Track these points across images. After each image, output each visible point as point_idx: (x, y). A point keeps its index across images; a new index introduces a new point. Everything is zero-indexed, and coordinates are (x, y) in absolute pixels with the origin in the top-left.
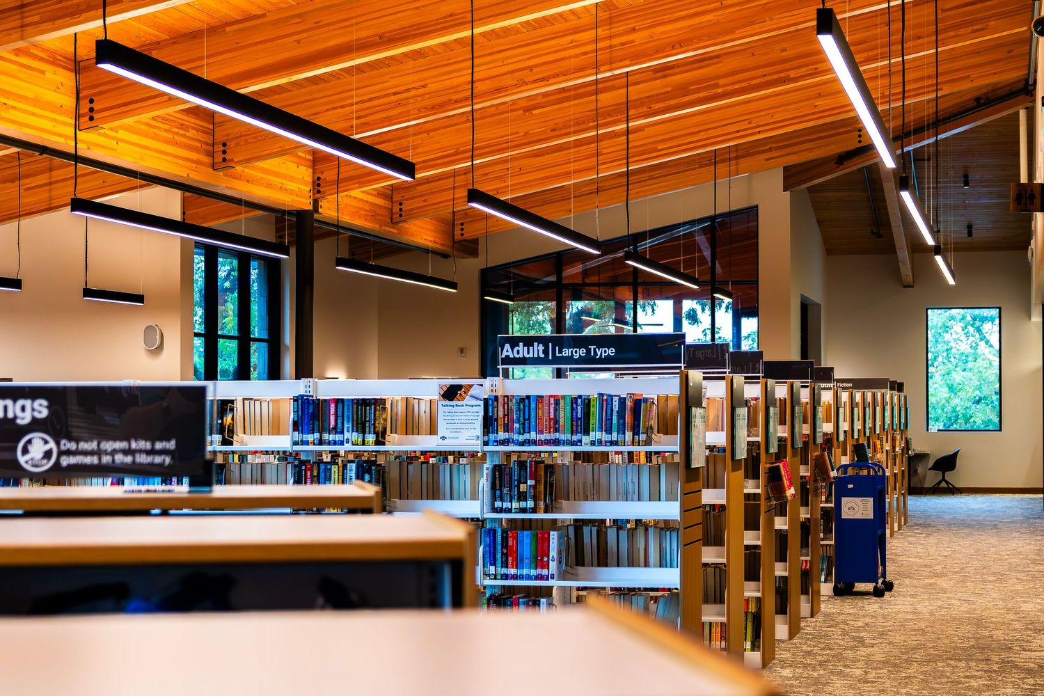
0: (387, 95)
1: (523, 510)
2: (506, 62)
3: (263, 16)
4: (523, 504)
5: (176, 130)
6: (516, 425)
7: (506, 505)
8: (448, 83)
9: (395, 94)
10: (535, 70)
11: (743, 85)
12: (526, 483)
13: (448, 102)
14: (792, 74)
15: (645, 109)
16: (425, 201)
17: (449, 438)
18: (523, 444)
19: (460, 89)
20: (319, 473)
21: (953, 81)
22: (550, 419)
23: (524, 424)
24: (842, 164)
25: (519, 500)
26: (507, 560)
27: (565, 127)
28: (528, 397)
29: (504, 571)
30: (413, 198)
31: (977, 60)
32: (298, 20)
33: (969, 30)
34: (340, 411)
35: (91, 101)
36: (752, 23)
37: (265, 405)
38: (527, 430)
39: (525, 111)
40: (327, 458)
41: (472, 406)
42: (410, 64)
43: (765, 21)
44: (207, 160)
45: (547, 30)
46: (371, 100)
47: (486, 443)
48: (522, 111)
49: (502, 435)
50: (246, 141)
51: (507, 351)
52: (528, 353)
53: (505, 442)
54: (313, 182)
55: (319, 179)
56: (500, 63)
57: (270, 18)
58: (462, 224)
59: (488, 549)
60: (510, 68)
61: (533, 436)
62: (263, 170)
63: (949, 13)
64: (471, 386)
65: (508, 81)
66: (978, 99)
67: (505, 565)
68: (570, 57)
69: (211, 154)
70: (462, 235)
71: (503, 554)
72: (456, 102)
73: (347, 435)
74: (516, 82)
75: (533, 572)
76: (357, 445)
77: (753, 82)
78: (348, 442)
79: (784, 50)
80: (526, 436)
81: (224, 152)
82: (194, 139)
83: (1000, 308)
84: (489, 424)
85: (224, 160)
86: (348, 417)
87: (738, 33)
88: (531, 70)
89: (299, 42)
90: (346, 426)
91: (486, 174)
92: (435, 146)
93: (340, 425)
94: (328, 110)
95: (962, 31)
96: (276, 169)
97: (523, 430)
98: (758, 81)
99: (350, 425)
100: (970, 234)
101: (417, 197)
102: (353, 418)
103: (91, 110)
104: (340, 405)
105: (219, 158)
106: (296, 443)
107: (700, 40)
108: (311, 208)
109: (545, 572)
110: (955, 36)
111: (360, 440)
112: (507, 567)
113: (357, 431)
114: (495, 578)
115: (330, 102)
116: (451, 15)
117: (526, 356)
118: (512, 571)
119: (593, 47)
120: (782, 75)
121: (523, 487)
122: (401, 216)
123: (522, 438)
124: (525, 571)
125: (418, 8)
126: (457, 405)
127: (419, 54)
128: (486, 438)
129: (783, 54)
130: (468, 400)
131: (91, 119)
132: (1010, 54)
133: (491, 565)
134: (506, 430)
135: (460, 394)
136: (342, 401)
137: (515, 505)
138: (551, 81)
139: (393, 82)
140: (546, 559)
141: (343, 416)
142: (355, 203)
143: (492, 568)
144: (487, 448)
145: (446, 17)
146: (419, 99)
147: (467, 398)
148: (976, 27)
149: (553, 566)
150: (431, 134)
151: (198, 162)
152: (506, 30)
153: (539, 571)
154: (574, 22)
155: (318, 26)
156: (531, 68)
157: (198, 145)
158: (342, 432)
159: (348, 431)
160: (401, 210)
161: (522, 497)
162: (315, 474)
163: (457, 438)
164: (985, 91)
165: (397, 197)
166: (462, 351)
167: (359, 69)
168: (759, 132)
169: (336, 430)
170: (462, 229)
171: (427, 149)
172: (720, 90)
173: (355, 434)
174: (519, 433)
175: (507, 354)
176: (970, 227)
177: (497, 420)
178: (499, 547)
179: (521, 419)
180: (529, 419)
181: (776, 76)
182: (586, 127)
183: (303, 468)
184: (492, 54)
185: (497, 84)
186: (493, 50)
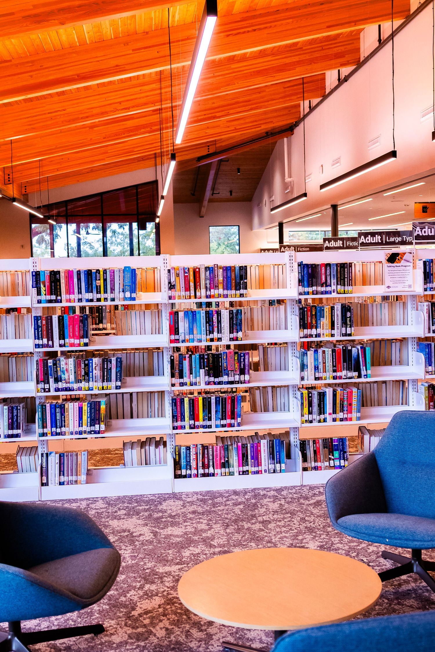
0: (45, 114)
2: (107, 99)
3: (10, 61)
8: (77, 109)
9: (49, 113)
10: (122, 104)
11: (195, 119)
13: (78, 118)
14: (218, 114)
15: (148, 129)
16: (21, 174)
17: (392, 287)
19: (83, 112)
20: (316, 313)
21: (265, 123)
24: (199, 161)
27: (110, 137)
30: (15, 172)
31: (275, 114)
32: (31, 64)
33: (296, 97)
34: (328, 271)
36: (228, 85)
37: (253, 269)
41: (406, 266)
45: (129, 83)
46: (36, 116)
47: (426, 290)
48: (88, 129)
51: (418, 231)
52: (432, 232)
56: (104, 100)
57: (14, 62)
58: (25, 187)
59: (427, 356)
60: (110, 102)
63: (287, 89)
64: (404, 254)
65: (108, 109)
66: (267, 133)
68: (140, 98)
70: (26, 192)
72: (82, 118)
73: (334, 287)
74: (112, 109)
76: (341, 293)
78: (334, 292)
83: (239, 226)
84: (427, 277)
86: (334, 275)
87: (223, 89)
88: (120, 104)
89: (31, 76)
90: (332, 281)
91: (51, 161)
93: (329, 281)
94: (13, 120)
95: (293, 98)
99: (335, 281)
100: (231, 194)
101: (18, 172)
102: (337, 275)
104: (328, 268)
106: (300, 294)
111: (342, 290)
113: (340, 285)
114: (432, 374)
115: (14, 117)
116: (117, 66)
117: (431, 234)
120: (213, 115)
122: (9, 181)
125: (98, 61)
126: (396, 266)
128: (426, 287)
130: (403, 263)
133: (430, 365)
135: (398, 259)
136: (329, 264)
141: (330, 275)
144: (426, 293)
145: (114, 67)
146: (62, 116)
147: (403, 261)
148: (299, 96)
152: (110, 83)
154: (141, 81)
155: (42, 68)
156: (120, 103)
158: (330, 285)
159: (334, 285)
160: (9, 178)
162: (314, 313)
163: (397, 287)
164: (270, 129)
165: (7, 172)
169: (326, 284)
170: (26, 189)
173: (339, 286)
175: (418, 233)
176: (231, 192)
177: (432, 275)
178: (433, 354)
181: (210, 115)
182: (120, 136)
183: (306, 310)
184: (99, 95)
185: (103, 110)
186: (101, 93)
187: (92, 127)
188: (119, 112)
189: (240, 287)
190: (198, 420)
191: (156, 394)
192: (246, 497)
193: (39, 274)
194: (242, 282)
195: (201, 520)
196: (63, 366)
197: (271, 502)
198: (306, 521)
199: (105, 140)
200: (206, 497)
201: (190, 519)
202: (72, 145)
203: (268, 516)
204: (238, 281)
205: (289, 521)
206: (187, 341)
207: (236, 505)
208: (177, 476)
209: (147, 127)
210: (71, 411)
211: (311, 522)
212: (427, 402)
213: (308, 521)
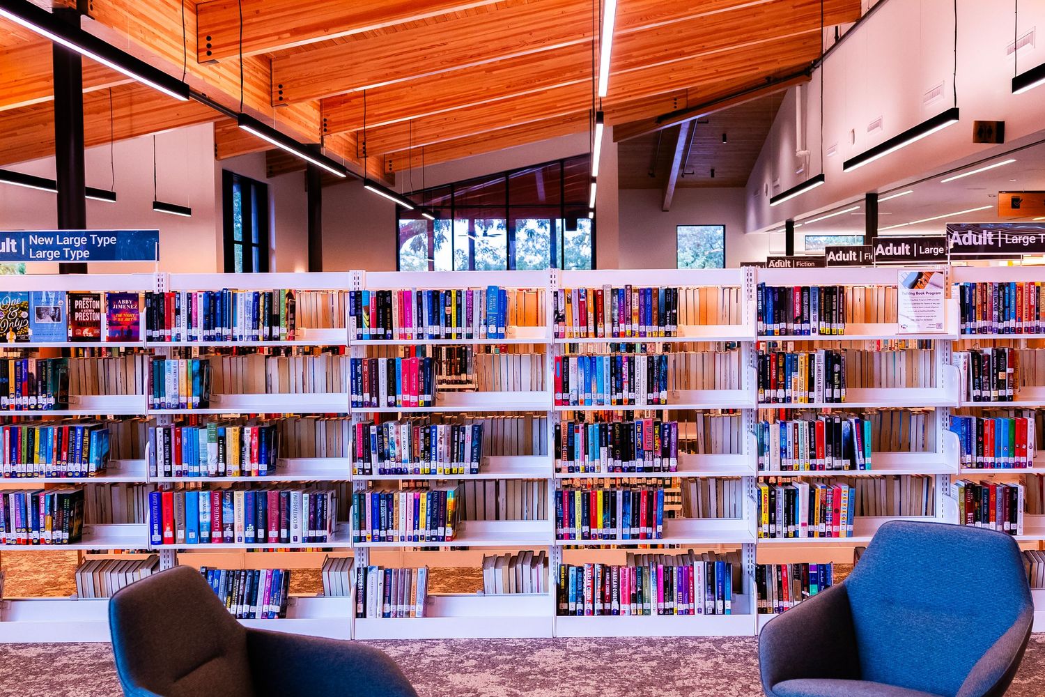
0: (415, 50)
1: (1002, 399)
2: (510, 27)
4: (1001, 393)
5: (251, 71)
6: (996, 313)
7: (985, 394)
8: (465, 42)
9: (421, 49)
10: (534, 34)
11: (650, 56)
12: (1005, 371)
13: (465, 57)
14: (686, 50)
16: (383, 141)
17: (914, 327)
18: (999, 332)
19: (473, 47)
20: (784, 364)
22: (1031, 307)
23: (1004, 311)
24: (660, 123)
25: (999, 388)
26: (983, 449)
27: (518, 85)
28: (1009, 284)
29: (980, 459)
30: (374, 139)
31: (781, 49)
33: (812, 21)
34: (806, 299)
35: (209, 38)
37: (690, 293)
38: (1007, 318)
40: (791, 348)
41: (933, 294)
42: (433, 26)
44: (268, 98)
46: (401, 54)
47: (963, 332)
48: (484, 72)
49: (980, 323)
50: (298, 83)
52: (977, 241)
53: (982, 330)
54: (321, 123)
55: (325, 120)
56: (505, 28)
58: (390, 161)
59: (964, 437)
60: (514, 32)
61: (1012, 323)
62: (297, 111)
65: (510, 42)
66: (768, 78)
67: (981, 453)
68: (561, 25)
69: (270, 94)
70: (390, 169)
71: (978, 442)
72: (471, 57)
73: (814, 324)
74: (518, 43)
75: (1011, 460)
76: (825, 334)
77: (658, 55)
78: (814, 332)
79: (680, 32)
80: (1005, 324)
81: (281, 92)
82: (262, 81)
83: (724, 226)
84: (967, 311)
85: (281, 99)
86: (814, 306)
87: (691, 10)
88: (531, 34)
90: (812, 315)
91: (428, 123)
92: (417, 97)
93: (806, 314)
94: (366, 61)
95: (807, 22)
96: (302, 110)
97: (1004, 317)
98: (661, 54)
99: (817, 314)
100: (713, 175)
101: (376, 139)
102: (820, 306)
103: (209, 46)
104: (806, 294)
105: (276, 97)
106: (760, 334)
108: (319, 142)
109: (1022, 460)
110: (803, 26)
111: (828, 329)
112: (983, 455)
113: (825, 320)
114: (971, 467)
115: (369, 55)
117: (975, 243)
118: (989, 460)
120: (679, 50)
121: (1001, 376)
122: (365, 152)
123: (1001, 326)
124: (1003, 460)
126: (917, 293)
127: (444, 18)
128: (963, 327)
129: (680, 35)
130: (928, 288)
131: (209, 53)
133: (968, 453)
134: (984, 318)
135: (921, 282)
136: (808, 289)
137: (994, 393)
138: (546, 43)
139: (420, 40)
140: (1024, 447)
141: (809, 305)
142: (340, 141)
143: (969, 457)
144: (964, 337)
146: (441, 54)
147: (927, 285)
148: (817, 20)
149: (1030, 452)
150: (414, 87)
151: (263, 99)
153: (1017, 459)
156: (530, 32)
157: (263, 85)
158: (808, 322)
159: (814, 320)
160: (364, 148)
161: (1000, 385)
162: (781, 365)
164: (773, 72)
165: (361, 138)
167: (394, 28)
169: (802, 319)
170: (391, 165)
171: (410, 99)
172: (633, 60)
173: (822, 323)
174: (999, 321)
175: (956, 241)
176: (712, 171)
177: (975, 308)
178: (974, 435)
179: (1001, 307)
180: (1009, 306)
181: (674, 51)
182: (532, 84)
183: (768, 358)
184: (499, 20)
185: (504, 43)
186: (501, 17)
187: (490, 69)
188: (529, 47)
189: (666, 320)
190: (595, 526)
191: (536, 484)
192: (665, 649)
193: (361, 295)
194: (668, 313)
195: (588, 681)
196: (393, 436)
197: (702, 658)
198: (750, 690)
199: (509, 89)
200: (603, 647)
201: (572, 678)
202: (459, 98)
203: (692, 680)
204: (662, 311)
205: (724, 689)
206: (582, 403)
207: (647, 661)
208: (560, 612)
209: (575, 70)
210: (402, 506)
211: (758, 693)
212: (963, 512)
213: (753, 690)
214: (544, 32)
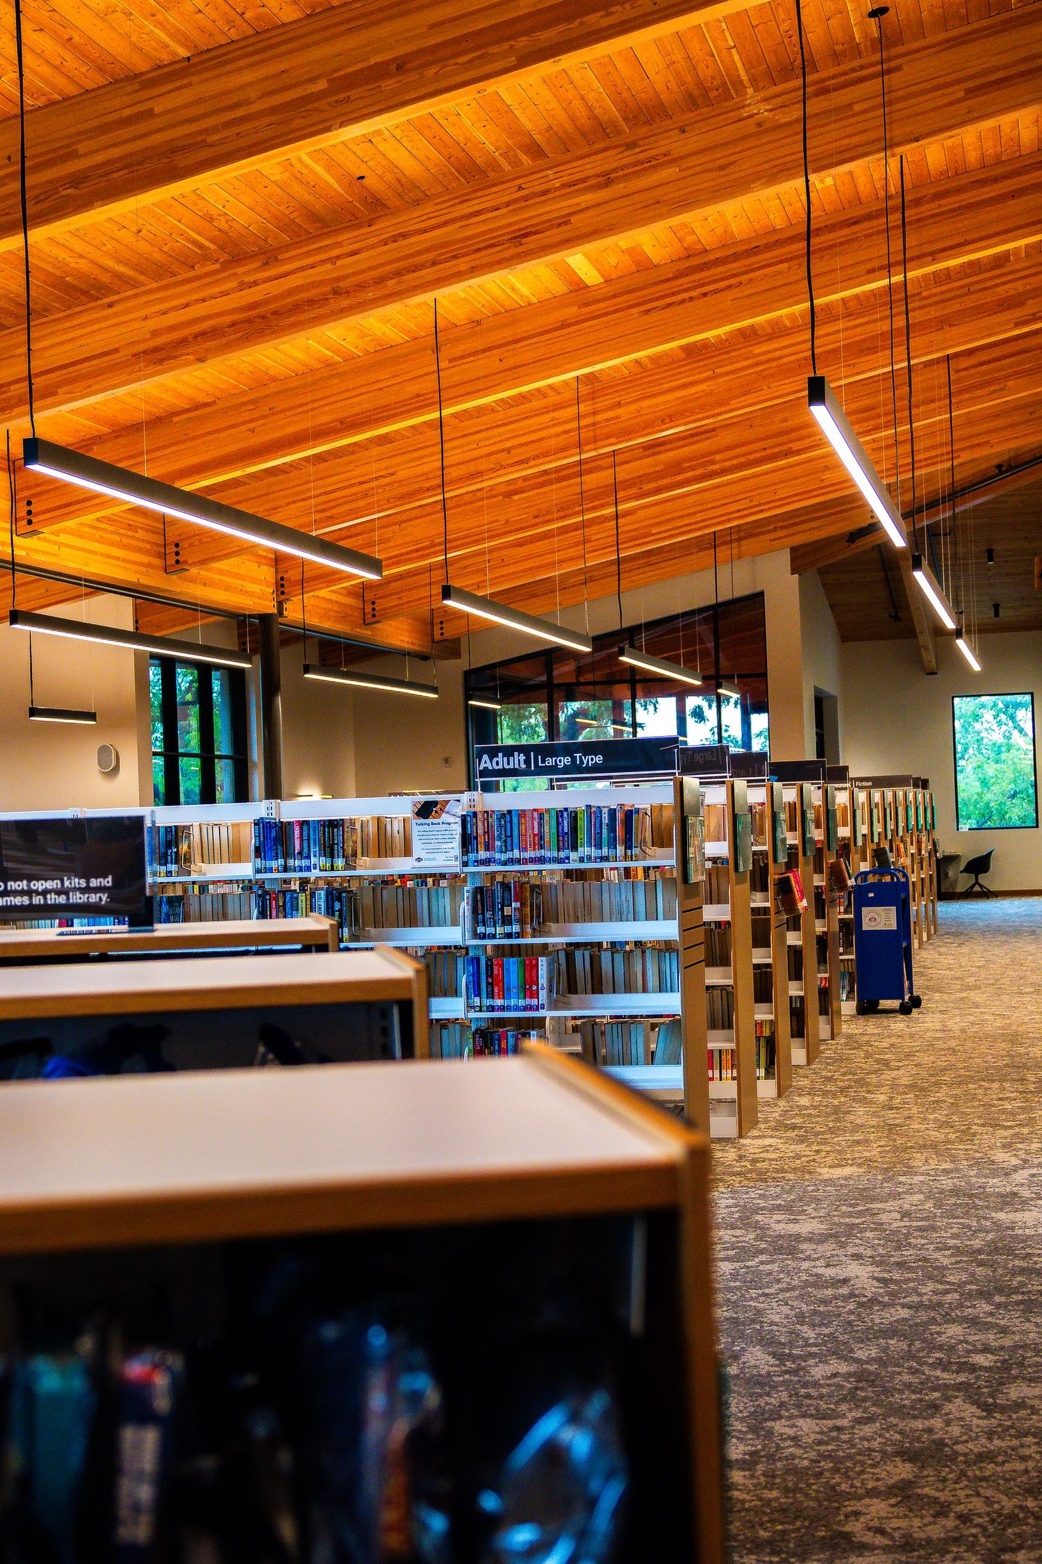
0: (352, 485)
1: (509, 936)
2: (481, 444)
3: (214, 403)
4: (507, 929)
5: (123, 531)
6: (498, 843)
7: (490, 930)
8: (420, 470)
9: (360, 483)
10: (514, 452)
11: (742, 460)
12: (511, 905)
13: (420, 491)
14: (794, 446)
15: (634, 490)
16: (400, 598)
17: (426, 859)
18: (505, 863)
19: (429, 477)
20: (284, 903)
21: (971, 447)
22: (535, 835)
23: (505, 841)
24: (853, 542)
25: (504, 924)
26: (493, 990)
28: (510, 812)
29: (489, 1002)
30: (386, 596)
31: (999, 423)
32: (252, 407)
33: (986, 391)
34: (305, 833)
35: (29, 503)
36: (746, 393)
37: (224, 830)
38: (509, 848)
39: (505, 497)
40: (295, 886)
41: (449, 824)
42: (375, 451)
43: (762, 390)
44: (158, 562)
45: (526, 407)
47: (465, 864)
48: (501, 498)
49: (483, 854)
50: (200, 541)
51: (485, 762)
52: (508, 764)
53: (487, 862)
54: (277, 582)
55: (282, 579)
56: (474, 446)
57: (220, 405)
58: (442, 623)
59: (471, 978)
60: (486, 451)
61: (516, 854)
62: (221, 572)
63: (964, 373)
64: (447, 802)
65: (483, 465)
66: (999, 467)
67: (491, 995)
68: (551, 437)
69: (164, 556)
70: (442, 634)
71: (488, 984)
72: (428, 489)
73: (313, 860)
74: (492, 466)
75: (521, 1002)
76: (326, 870)
77: (752, 457)
78: (315, 868)
79: (785, 420)
80: (509, 855)
81: (177, 554)
82: (143, 541)
83: (1032, 694)
84: (467, 842)
85: (178, 562)
86: (315, 840)
87: (733, 404)
88: (509, 452)
89: (253, 431)
90: (312, 850)
91: (462, 568)
92: (407, 539)
93: (305, 850)
94: (288, 504)
95: (979, 393)
96: (235, 570)
97: (507, 847)
98: (758, 455)
99: (317, 849)
100: (997, 614)
101: (390, 595)
102: (320, 841)
103: (29, 513)
104: (305, 828)
105: (171, 560)
106: (259, 871)
107: (692, 413)
108: (275, 611)
109: (534, 1002)
110: (970, 399)
111: (328, 865)
112: (493, 998)
113: (325, 856)
114: (481, 1011)
115: (294, 495)
116: (418, 396)
118: (499, 1002)
119: (574, 425)
120: (785, 447)
121: (507, 911)
122: (374, 616)
123: (504, 857)
124: (513, 1002)
125: (381, 389)
126: (432, 823)
127: (385, 439)
128: (465, 859)
129: (784, 425)
130: (445, 818)
131: (30, 522)
132: (1033, 416)
133: (475, 996)
134: (487, 849)
135: (436, 811)
136: (307, 822)
137: (499, 930)
138: (531, 463)
139: (358, 471)
140: (535, 988)
141: (309, 840)
142: (324, 605)
143: (477, 1000)
144: (466, 869)
145: (412, 398)
146: (387, 488)
147: (444, 815)
148: (994, 388)
149: (543, 995)
150: (403, 525)
151: (149, 566)
152: (480, 411)
153: (528, 1001)
154: (553, 399)
155: (273, 412)
156: (508, 450)
157: (149, 546)
158: (308, 857)
159: (315, 856)
160: (374, 609)
161: (507, 921)
162: (281, 904)
163: (434, 859)
164: (1006, 457)
165: (369, 596)
166: (446, 761)
167: (319, 458)
168: (762, 511)
169: (301, 855)
170: (442, 628)
171: (398, 542)
172: (716, 467)
173: (323, 859)
174: (501, 852)
175: (486, 765)
176: (996, 607)
177: (476, 838)
178: (483, 976)
179: (503, 836)
180: (511, 836)
182: (571, 511)
183: (268, 897)
184: (465, 436)
185: (472, 468)
186: (466, 432)
189: (167, 859)
194: (169, 851)
199: (538, 520)
202: (466, 537)
204: (163, 850)
209: (631, 486)
214: (529, 447)
